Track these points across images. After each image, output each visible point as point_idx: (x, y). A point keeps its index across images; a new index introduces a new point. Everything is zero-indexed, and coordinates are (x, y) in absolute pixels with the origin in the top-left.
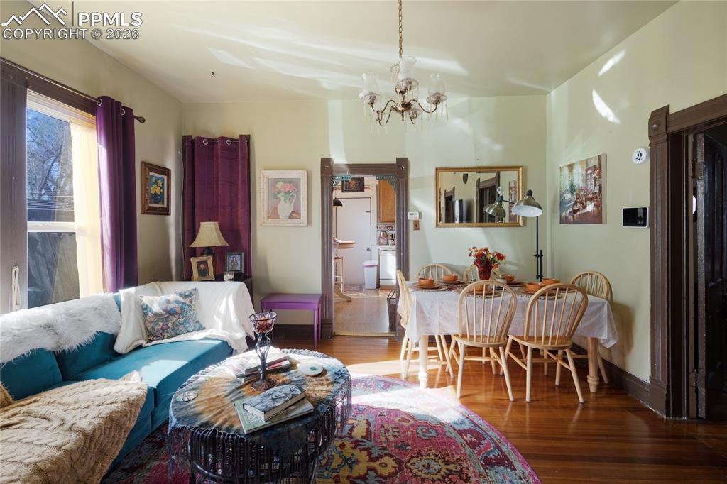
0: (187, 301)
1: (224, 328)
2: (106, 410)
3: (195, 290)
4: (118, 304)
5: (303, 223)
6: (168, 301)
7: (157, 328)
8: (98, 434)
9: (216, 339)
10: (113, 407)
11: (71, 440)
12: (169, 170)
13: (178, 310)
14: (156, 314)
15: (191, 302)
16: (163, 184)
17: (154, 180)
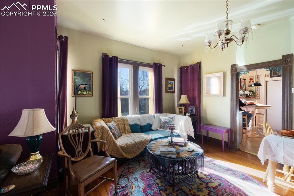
0: (171, 120)
1: (180, 131)
2: (141, 140)
3: (174, 117)
4: (154, 117)
5: (221, 95)
6: (166, 119)
7: (162, 126)
8: (138, 143)
9: (177, 133)
10: (142, 140)
11: (133, 142)
12: (175, 79)
13: (168, 122)
14: (162, 122)
15: (172, 120)
16: (172, 84)
17: (169, 83)
